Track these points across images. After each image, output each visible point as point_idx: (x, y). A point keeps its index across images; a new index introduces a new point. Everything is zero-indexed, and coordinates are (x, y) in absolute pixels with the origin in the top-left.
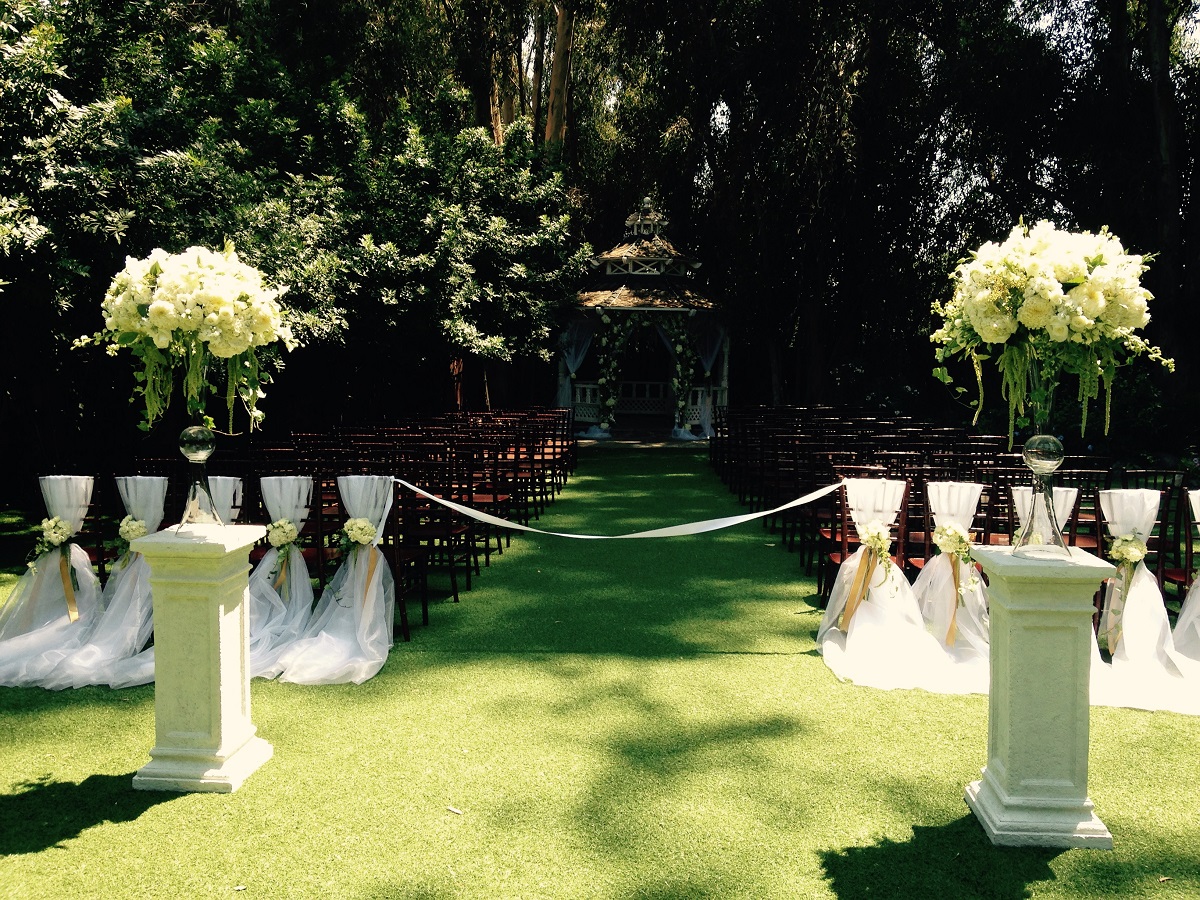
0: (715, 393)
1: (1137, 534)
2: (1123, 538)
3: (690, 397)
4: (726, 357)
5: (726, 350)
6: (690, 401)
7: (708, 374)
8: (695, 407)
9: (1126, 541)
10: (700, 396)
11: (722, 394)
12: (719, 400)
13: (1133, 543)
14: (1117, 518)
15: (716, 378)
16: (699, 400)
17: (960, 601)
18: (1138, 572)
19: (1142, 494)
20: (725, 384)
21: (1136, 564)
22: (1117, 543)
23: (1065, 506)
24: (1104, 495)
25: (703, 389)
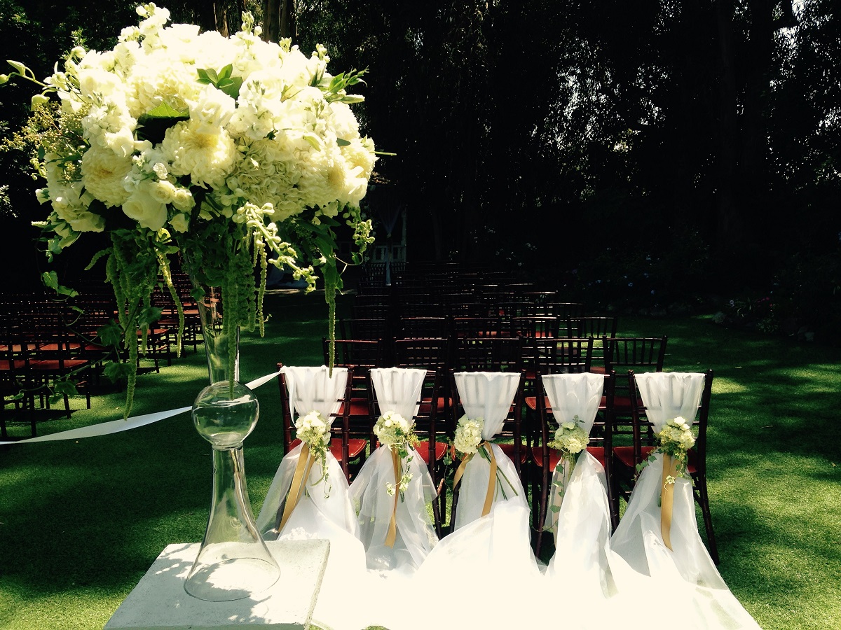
0: (396, 250)
1: (578, 423)
2: (566, 426)
3: (375, 253)
4: (404, 223)
5: (404, 216)
6: (374, 256)
7: (389, 235)
8: (379, 261)
9: (568, 429)
10: (383, 252)
11: (401, 250)
12: (399, 255)
13: (575, 433)
14: (560, 405)
15: (397, 237)
16: (383, 256)
17: (400, 496)
18: (581, 464)
19: (585, 378)
20: (404, 243)
21: (577, 456)
22: (558, 433)
23: (508, 391)
24: (547, 380)
25: (386, 247)
